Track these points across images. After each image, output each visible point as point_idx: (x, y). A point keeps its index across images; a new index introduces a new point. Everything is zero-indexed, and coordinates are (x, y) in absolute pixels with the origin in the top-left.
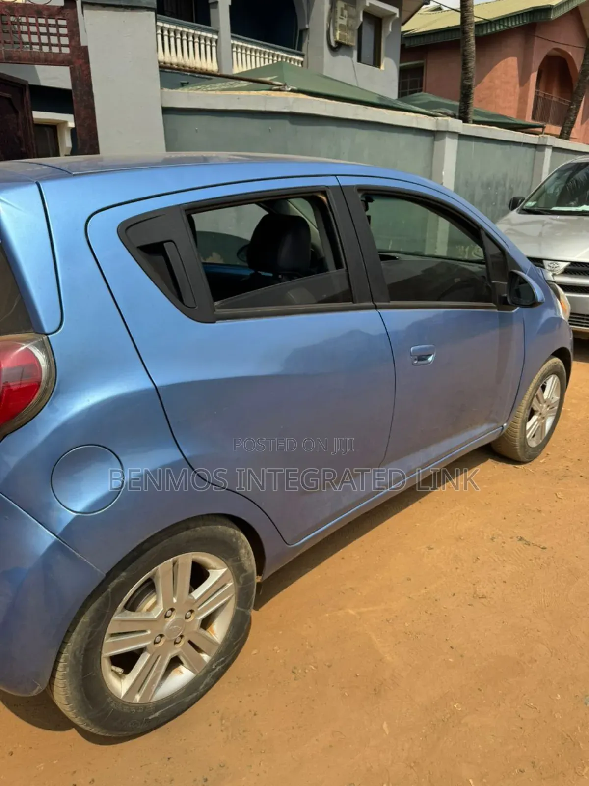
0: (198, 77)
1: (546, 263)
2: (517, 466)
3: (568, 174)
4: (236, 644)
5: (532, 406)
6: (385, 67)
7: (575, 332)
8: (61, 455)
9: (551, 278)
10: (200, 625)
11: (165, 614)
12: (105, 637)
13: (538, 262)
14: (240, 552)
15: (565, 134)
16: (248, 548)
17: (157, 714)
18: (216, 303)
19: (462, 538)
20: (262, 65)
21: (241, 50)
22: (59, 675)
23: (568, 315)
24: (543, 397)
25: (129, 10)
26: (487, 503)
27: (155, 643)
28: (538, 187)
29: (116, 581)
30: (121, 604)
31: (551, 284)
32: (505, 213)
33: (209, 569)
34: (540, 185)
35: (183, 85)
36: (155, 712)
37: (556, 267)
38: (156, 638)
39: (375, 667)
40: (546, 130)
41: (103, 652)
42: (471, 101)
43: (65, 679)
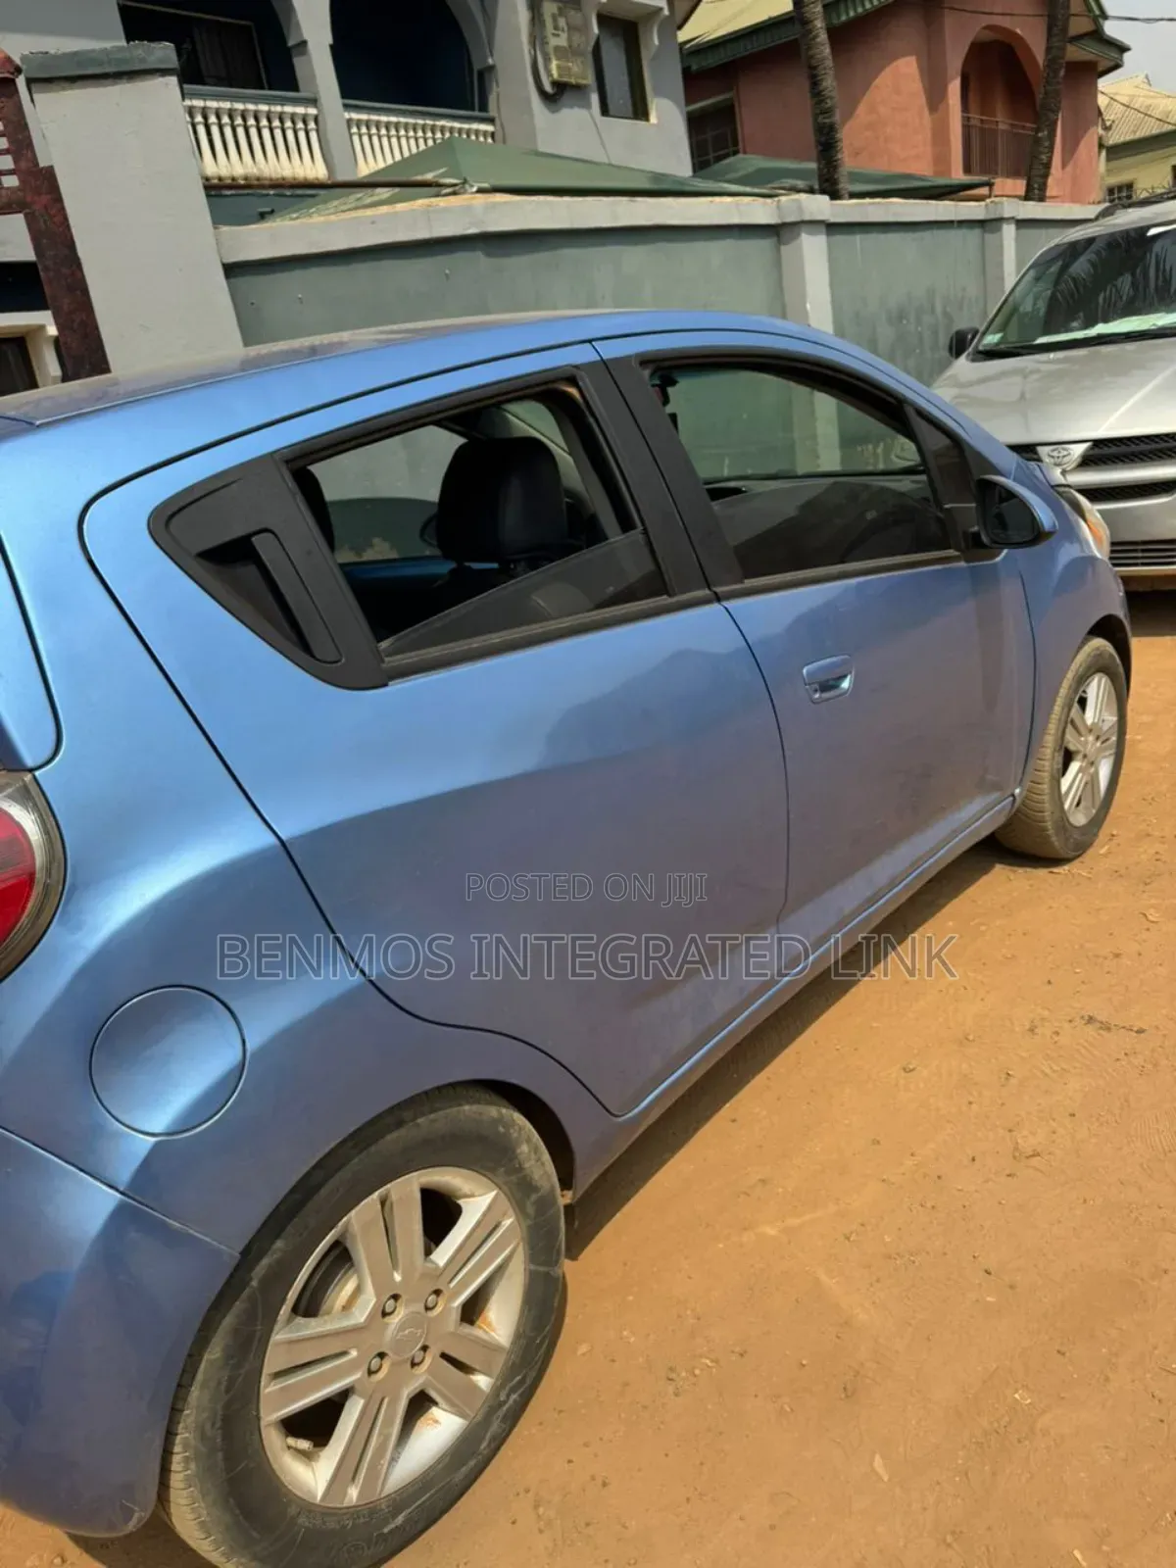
0: (291, 196)
1: (1043, 451)
2: (1055, 870)
3: (1054, 269)
4: (542, 1342)
5: (1065, 744)
6: (659, 118)
7: (1126, 580)
8: (105, 1019)
9: (1061, 480)
10: (459, 1318)
11: (381, 1309)
12: (262, 1383)
13: (1027, 451)
14: (518, 1151)
15: (1036, 192)
16: (534, 1140)
17: (400, 1519)
18: (384, 645)
19: (971, 1037)
20: (414, 150)
21: (368, 128)
22: (177, 1480)
23: (1107, 548)
24: (1083, 721)
25: (125, 81)
26: (1009, 956)
27: (370, 1372)
28: (999, 304)
29: (265, 1262)
30: (284, 1308)
31: (1064, 492)
32: (944, 366)
33: (460, 1198)
34: (1003, 298)
35: (262, 216)
36: (394, 1516)
37: (1064, 456)
38: (370, 1362)
39: (837, 1340)
40: (997, 190)
41: (262, 1414)
42: (839, 156)
43: (190, 1487)
